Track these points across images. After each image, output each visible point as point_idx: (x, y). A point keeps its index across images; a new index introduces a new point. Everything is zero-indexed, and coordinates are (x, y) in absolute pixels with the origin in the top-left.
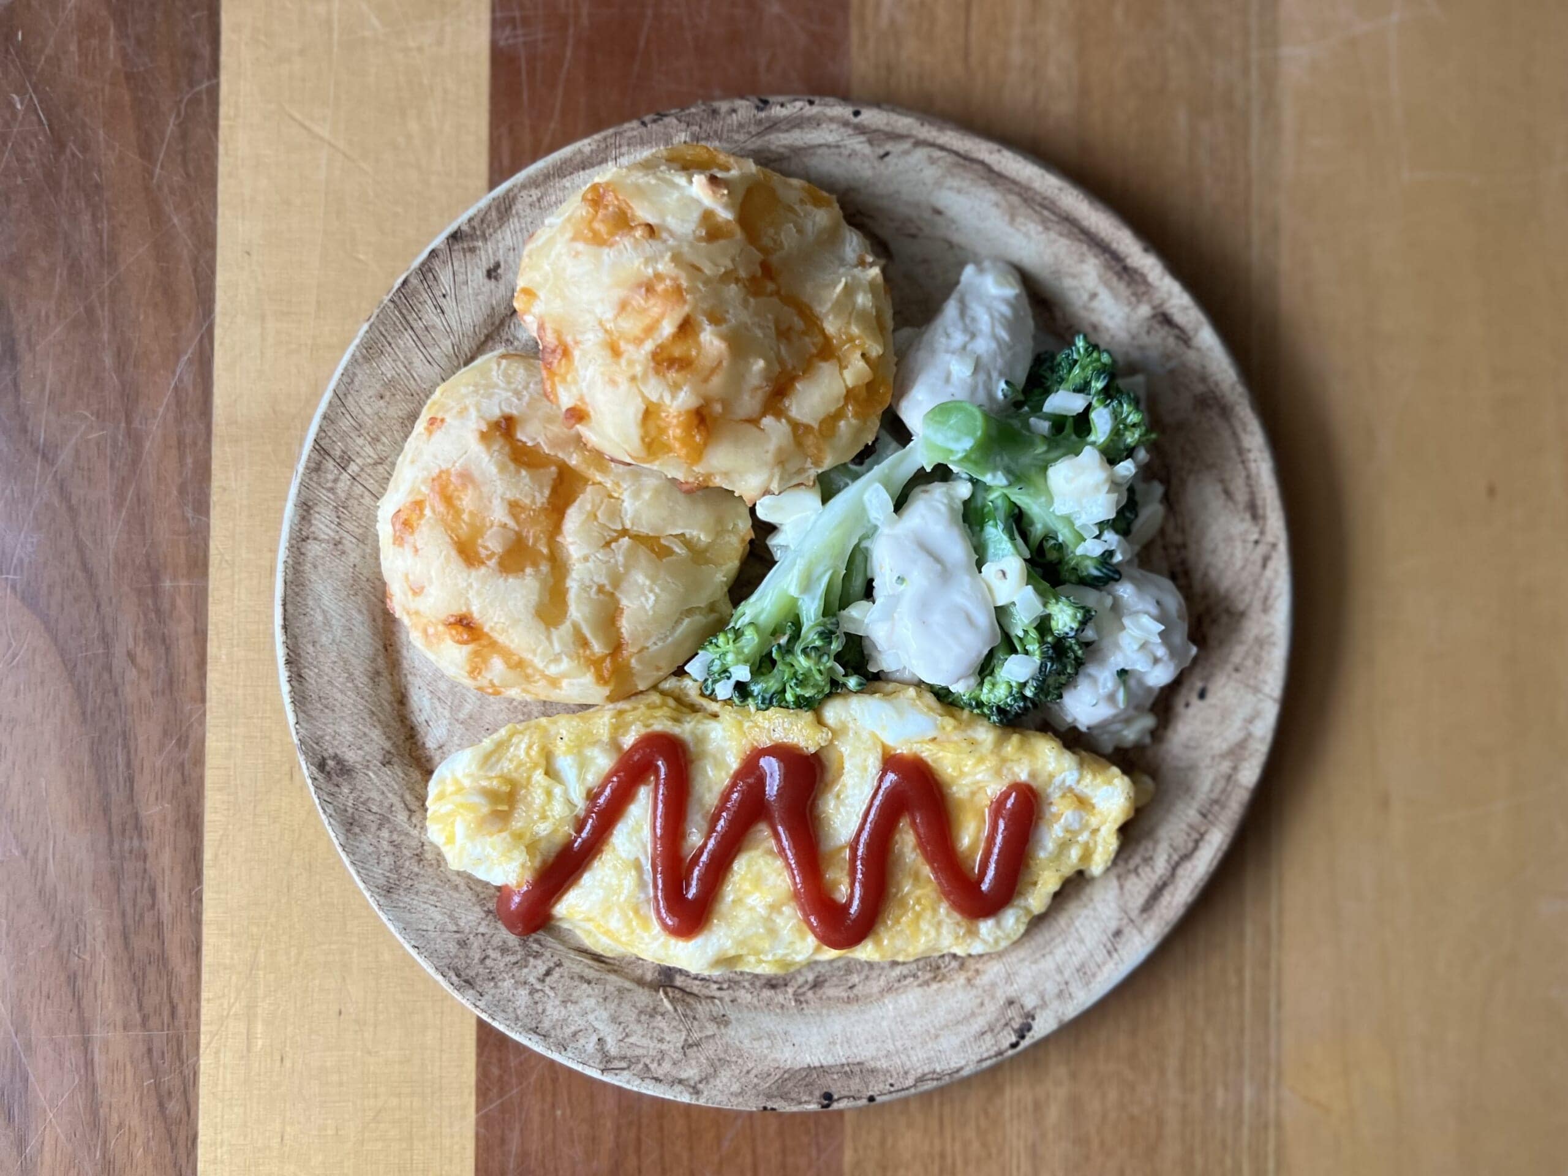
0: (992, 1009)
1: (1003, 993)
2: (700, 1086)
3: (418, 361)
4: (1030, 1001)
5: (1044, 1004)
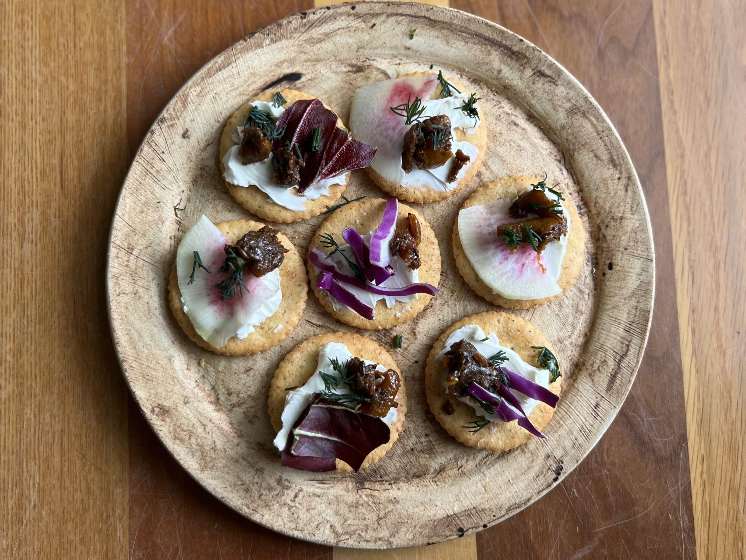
0: (539, 463)
2: (390, 539)
3: (157, 189)
4: (558, 454)
5: (566, 453)
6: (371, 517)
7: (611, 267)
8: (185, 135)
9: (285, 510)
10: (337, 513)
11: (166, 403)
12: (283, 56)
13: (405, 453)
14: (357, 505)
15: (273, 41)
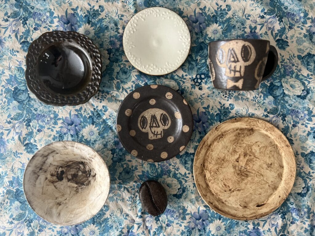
0: (220, 130)
1: (219, 131)
3: (286, 186)
4: (216, 131)
5: (214, 131)
6: (251, 123)
7: (201, 165)
8: (280, 196)
9: (267, 126)
10: (258, 125)
11: (287, 147)
12: (261, 210)
13: (244, 134)
14: (254, 126)
15: (262, 214)
